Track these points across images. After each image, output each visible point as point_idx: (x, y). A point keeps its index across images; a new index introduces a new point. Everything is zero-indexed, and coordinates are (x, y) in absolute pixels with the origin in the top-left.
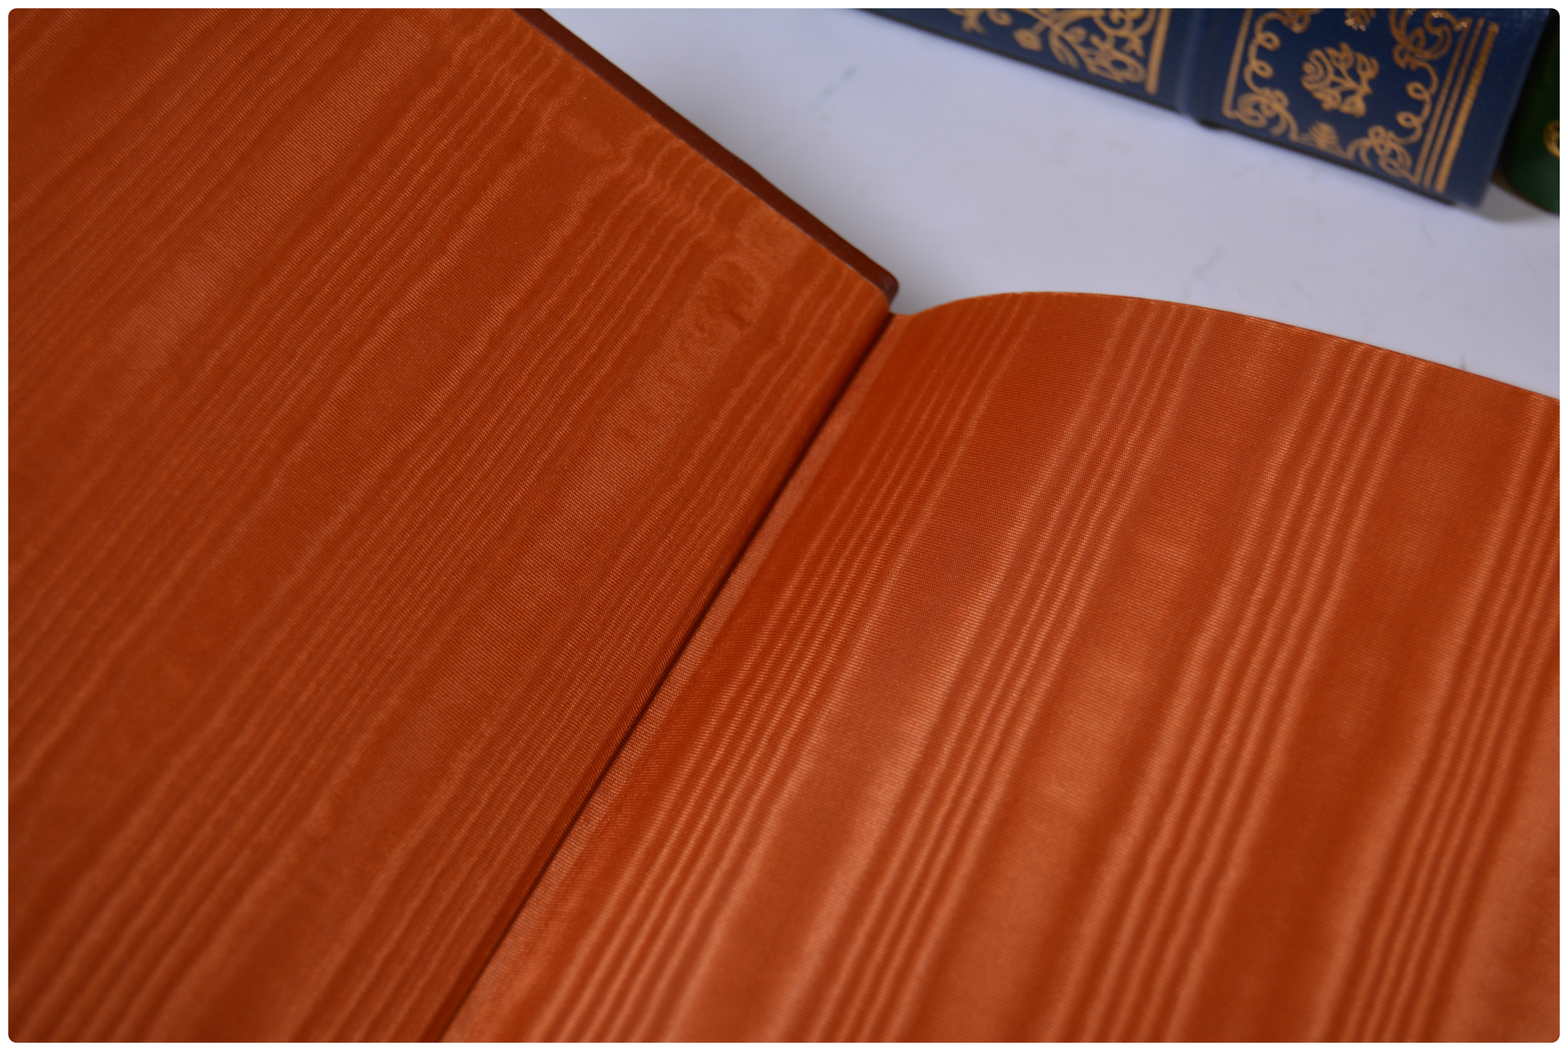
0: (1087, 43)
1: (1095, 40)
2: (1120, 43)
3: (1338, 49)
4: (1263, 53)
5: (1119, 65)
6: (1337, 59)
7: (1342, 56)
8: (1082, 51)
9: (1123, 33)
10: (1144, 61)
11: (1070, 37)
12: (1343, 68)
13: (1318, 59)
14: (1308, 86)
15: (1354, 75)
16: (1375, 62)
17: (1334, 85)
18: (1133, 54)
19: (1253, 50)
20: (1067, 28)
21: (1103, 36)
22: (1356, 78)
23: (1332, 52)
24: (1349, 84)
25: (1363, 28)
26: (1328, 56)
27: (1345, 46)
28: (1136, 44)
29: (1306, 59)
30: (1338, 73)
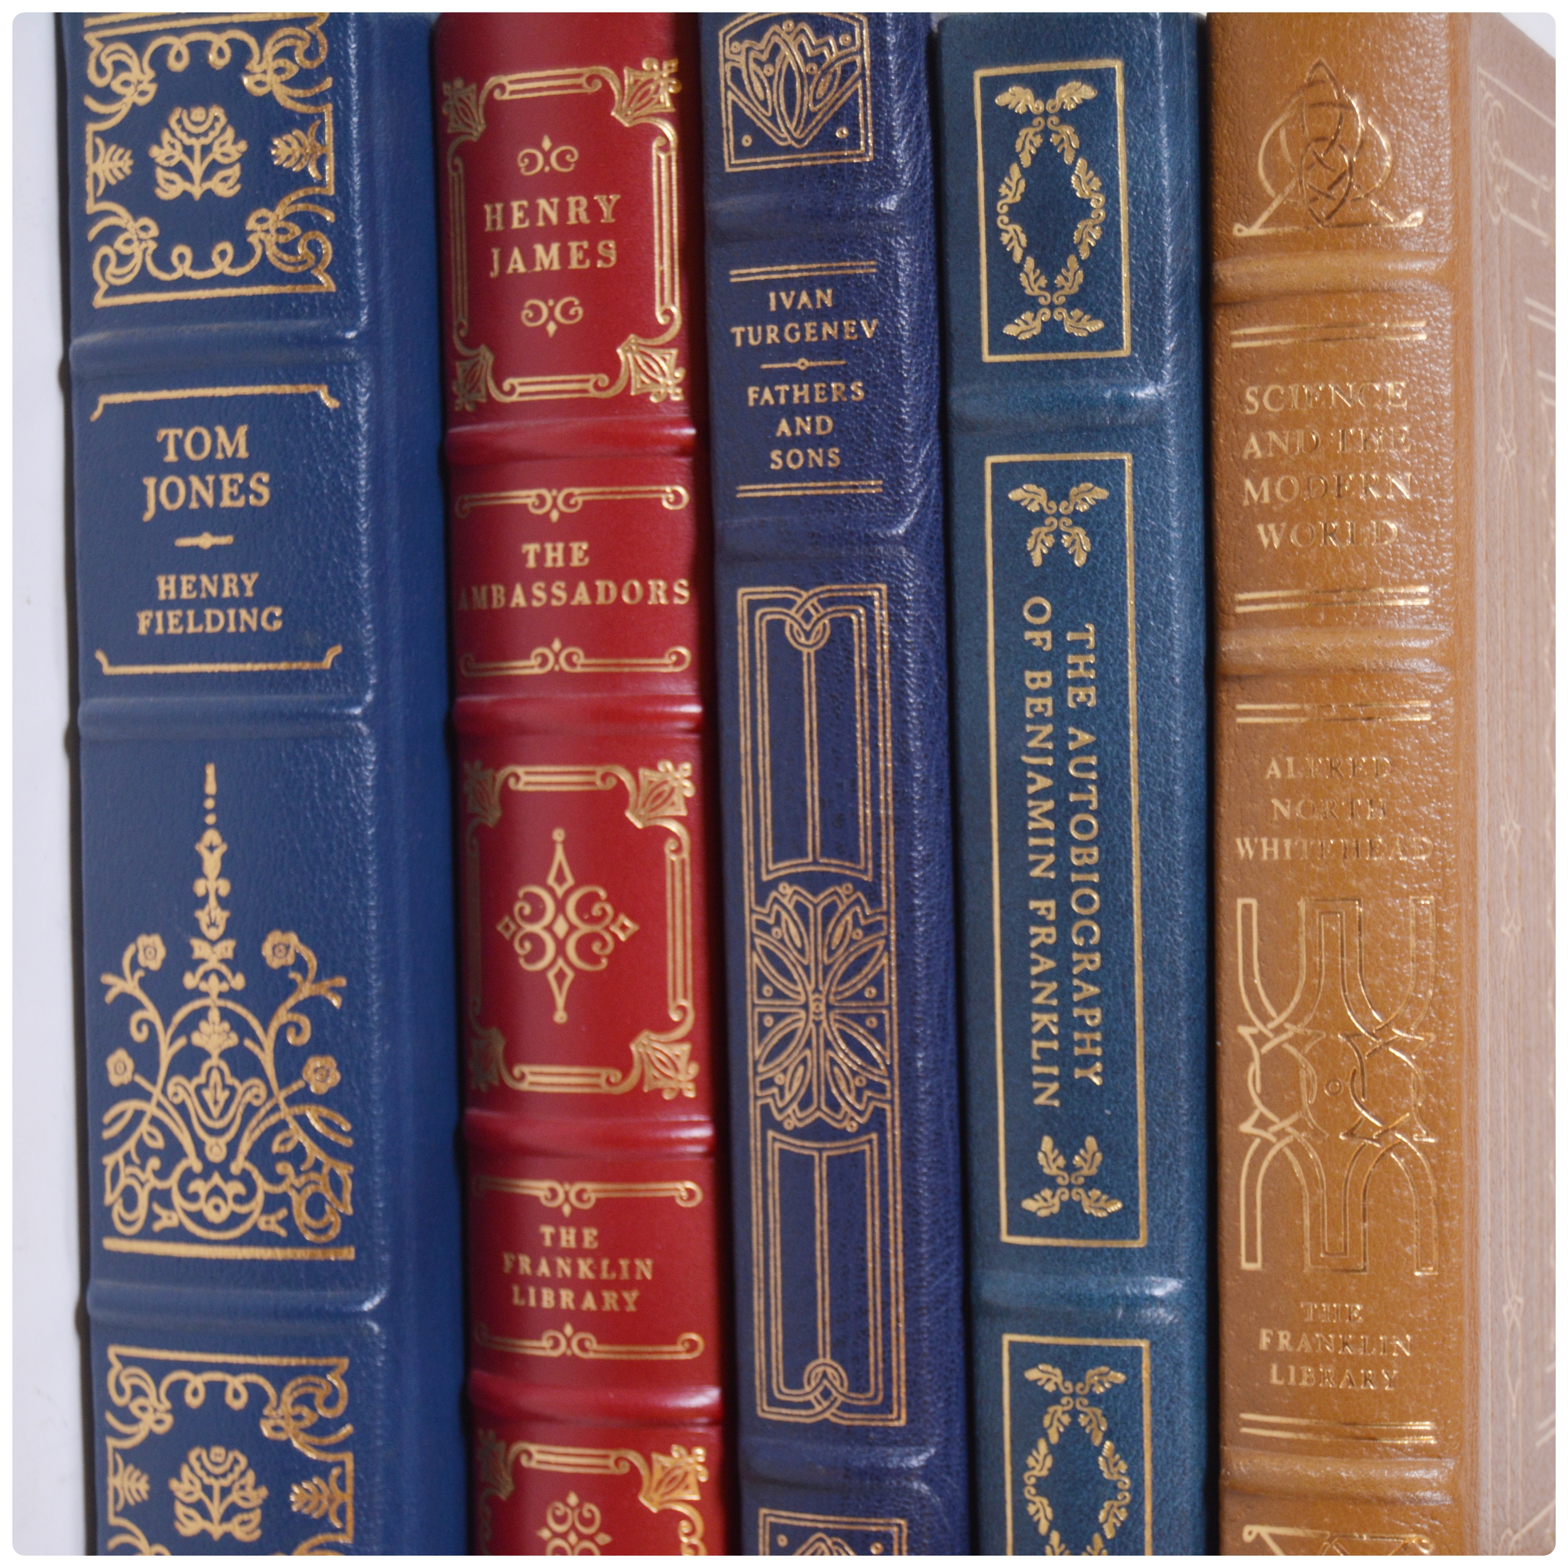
0: (144, 1152)
1: (154, 1163)
2: (162, 1198)
3: (256, 1486)
4: (216, 1390)
5: (129, 1198)
6: (242, 1487)
7: (249, 1492)
8: (130, 1145)
9: (177, 1199)
10: (146, 1234)
11: (144, 1127)
12: (234, 1497)
13: (236, 1461)
14: (193, 1456)
15: (231, 1512)
16: (257, 1534)
17: (208, 1490)
18: (152, 1216)
19: (217, 1376)
20: (155, 1121)
21: (163, 1174)
22: (227, 1517)
23: (251, 1477)
24: (216, 1509)
25: (295, 1508)
26: (243, 1474)
27: (263, 1492)
28: (167, 1220)
29: (228, 1448)
30: (225, 1492)
